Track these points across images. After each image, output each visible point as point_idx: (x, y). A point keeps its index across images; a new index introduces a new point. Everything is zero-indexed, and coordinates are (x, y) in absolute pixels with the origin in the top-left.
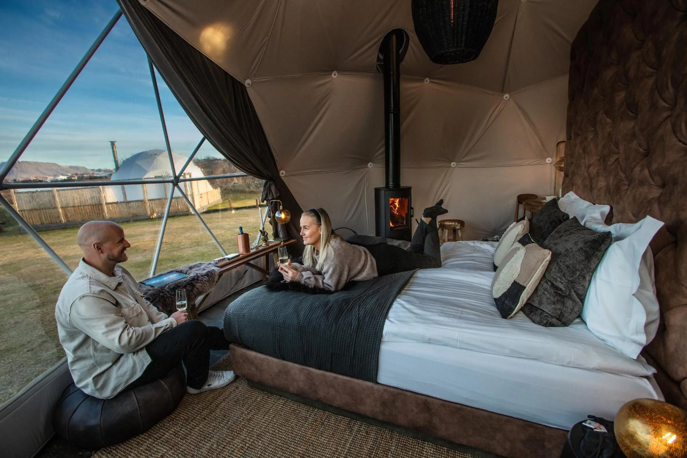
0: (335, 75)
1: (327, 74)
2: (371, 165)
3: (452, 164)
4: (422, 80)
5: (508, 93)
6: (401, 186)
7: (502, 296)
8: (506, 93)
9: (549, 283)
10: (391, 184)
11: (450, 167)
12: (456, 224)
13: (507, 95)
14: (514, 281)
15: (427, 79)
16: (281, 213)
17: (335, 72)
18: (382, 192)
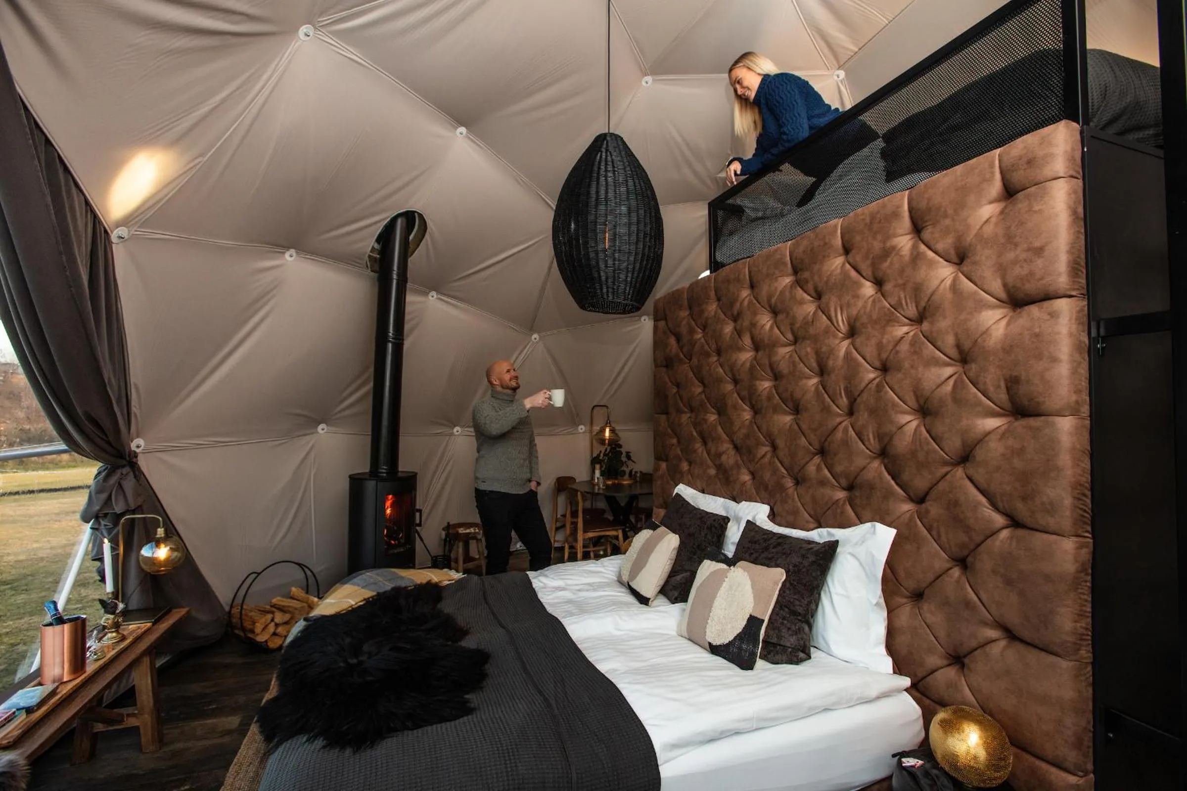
0: (290, 257)
1: (279, 252)
2: (323, 429)
3: (455, 430)
4: (426, 294)
5: (539, 333)
6: (400, 469)
7: (735, 638)
8: (535, 332)
9: (786, 610)
10: (383, 469)
11: (452, 434)
12: (477, 531)
13: (535, 336)
14: (751, 615)
15: (434, 293)
16: (158, 545)
17: (292, 251)
18: (371, 485)
